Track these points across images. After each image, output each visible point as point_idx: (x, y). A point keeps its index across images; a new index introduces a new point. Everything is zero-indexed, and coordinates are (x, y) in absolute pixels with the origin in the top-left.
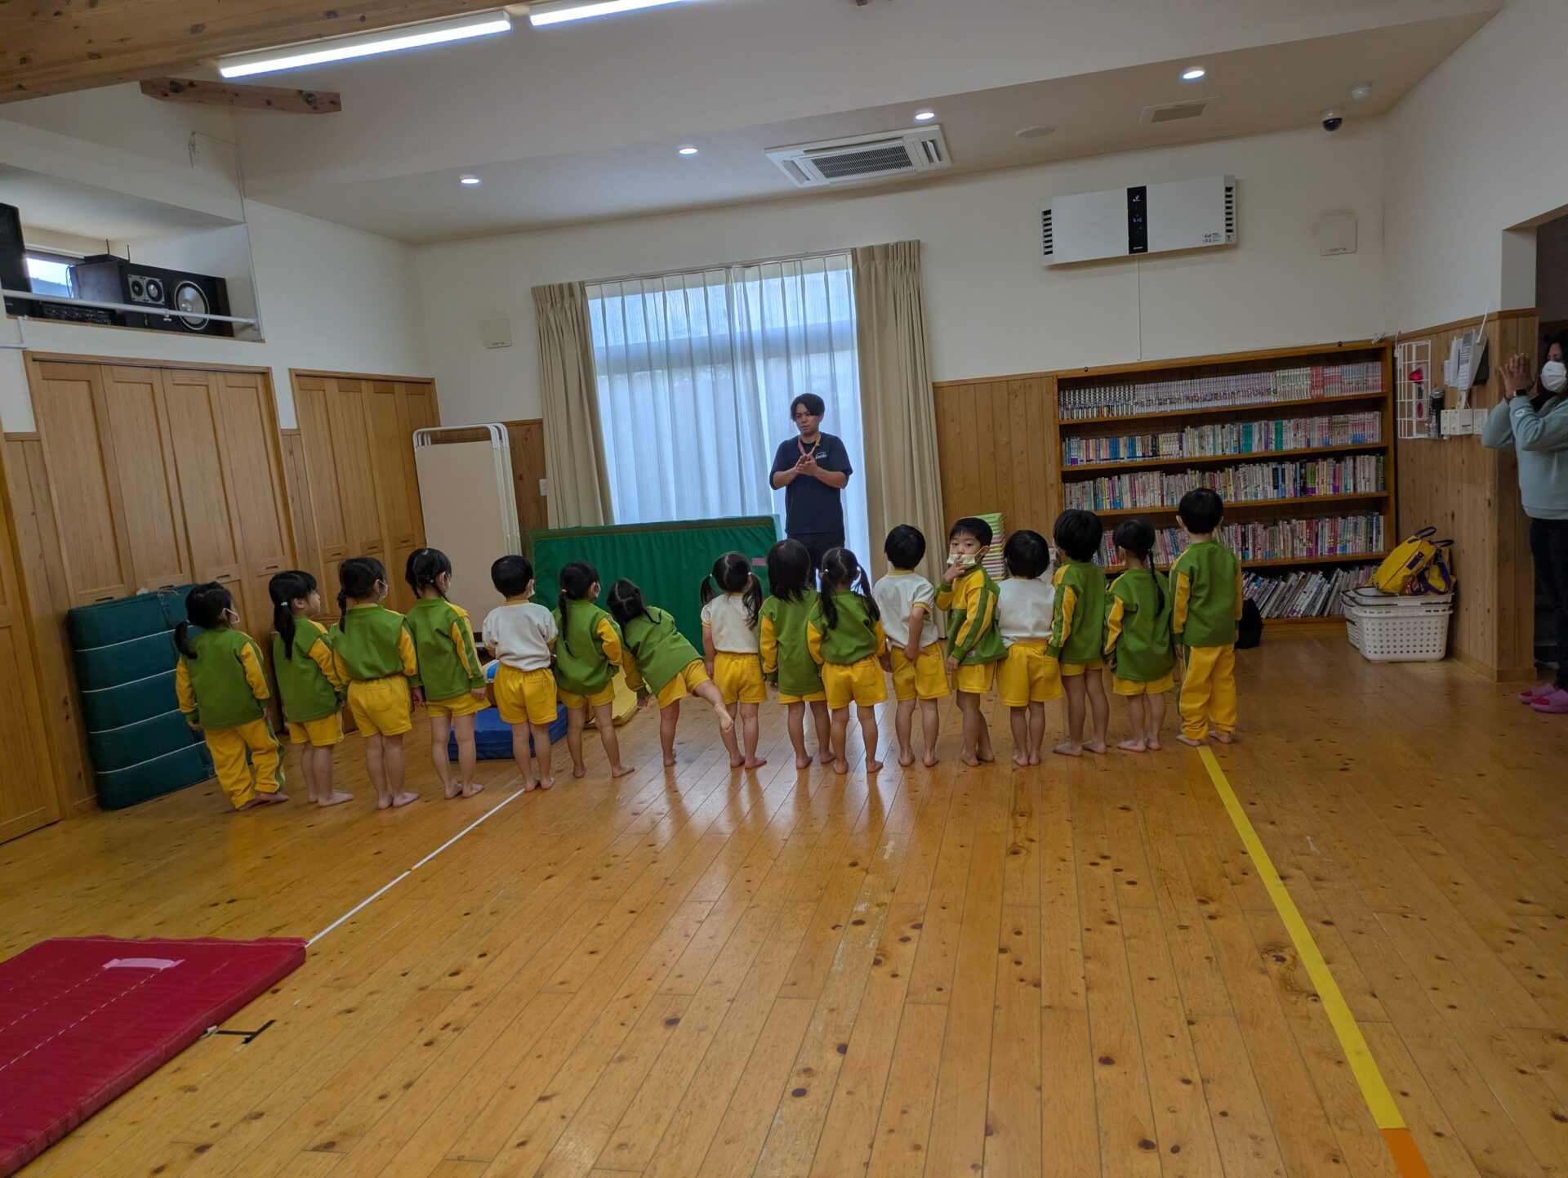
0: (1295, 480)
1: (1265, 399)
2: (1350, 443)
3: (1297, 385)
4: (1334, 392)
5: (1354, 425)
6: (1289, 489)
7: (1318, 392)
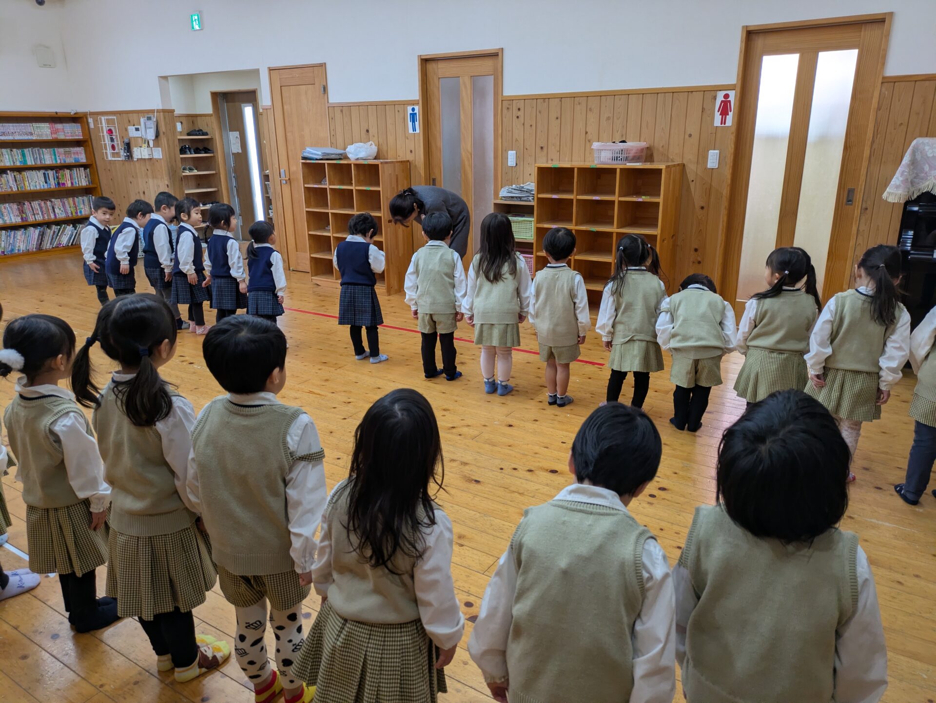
0: (54, 179)
1: (30, 137)
2: (73, 161)
3: (44, 131)
4: (61, 136)
5: (74, 153)
6: (52, 184)
7: (54, 136)
